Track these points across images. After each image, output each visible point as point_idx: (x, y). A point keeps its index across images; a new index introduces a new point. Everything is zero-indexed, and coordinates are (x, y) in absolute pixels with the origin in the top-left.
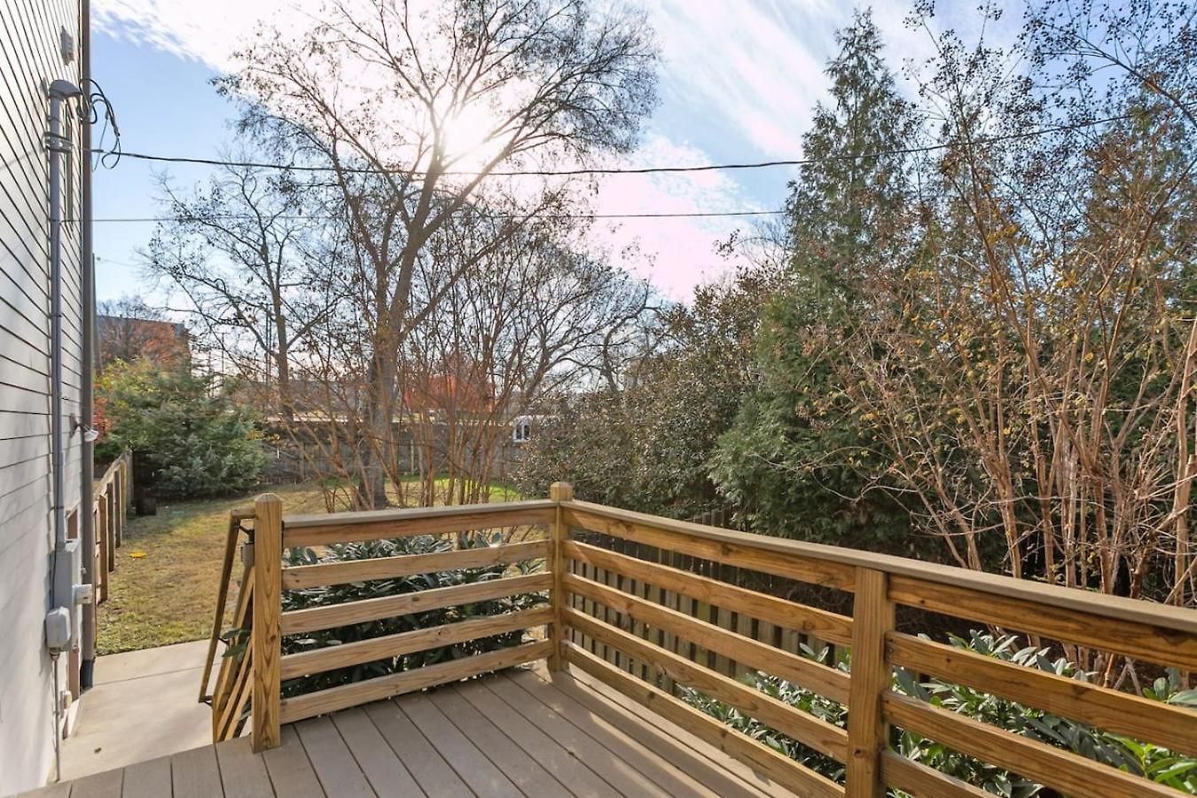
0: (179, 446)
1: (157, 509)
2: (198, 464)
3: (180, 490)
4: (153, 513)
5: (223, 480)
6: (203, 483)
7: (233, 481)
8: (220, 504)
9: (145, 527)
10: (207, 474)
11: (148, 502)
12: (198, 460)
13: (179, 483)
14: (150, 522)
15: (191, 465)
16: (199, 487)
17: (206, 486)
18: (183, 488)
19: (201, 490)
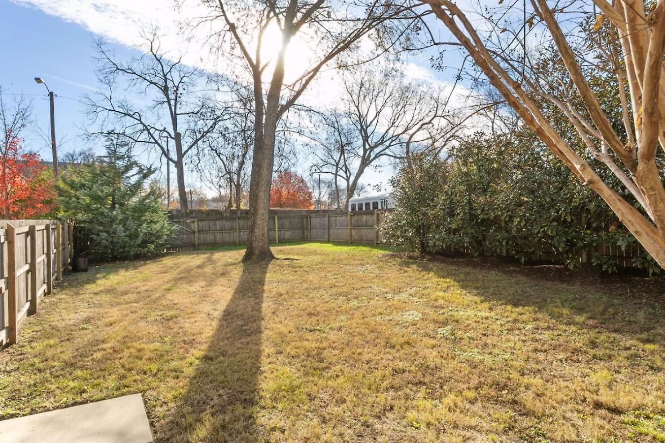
0: (106, 217)
1: (89, 267)
2: (120, 230)
3: (107, 253)
4: (86, 270)
5: (139, 246)
6: (124, 247)
7: (147, 247)
8: (137, 263)
9: (77, 280)
10: (127, 239)
11: (82, 262)
12: (120, 228)
13: (106, 247)
14: (82, 276)
15: (115, 233)
16: (121, 250)
17: (126, 249)
18: (110, 251)
19: (122, 252)
